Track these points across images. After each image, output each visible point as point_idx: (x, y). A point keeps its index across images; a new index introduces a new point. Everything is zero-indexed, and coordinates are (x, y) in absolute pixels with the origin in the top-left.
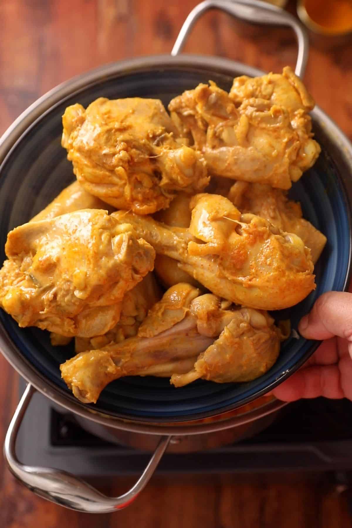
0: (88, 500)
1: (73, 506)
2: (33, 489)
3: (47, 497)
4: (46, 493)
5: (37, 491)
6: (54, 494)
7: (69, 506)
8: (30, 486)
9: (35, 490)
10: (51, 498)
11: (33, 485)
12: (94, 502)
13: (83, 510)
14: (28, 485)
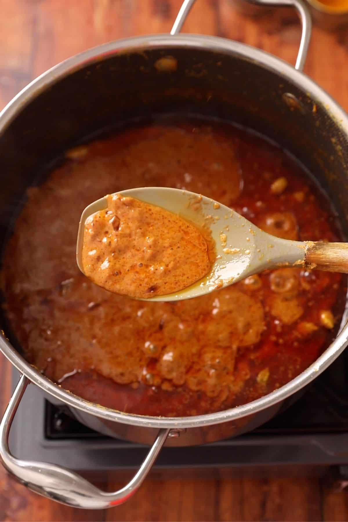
0: (83, 495)
1: (68, 501)
2: (26, 484)
3: (40, 493)
4: (40, 488)
5: (31, 486)
6: (48, 490)
7: (64, 502)
8: (24, 481)
9: (29, 485)
10: (46, 493)
11: (26, 479)
12: (90, 497)
13: (78, 505)
14: (22, 480)
